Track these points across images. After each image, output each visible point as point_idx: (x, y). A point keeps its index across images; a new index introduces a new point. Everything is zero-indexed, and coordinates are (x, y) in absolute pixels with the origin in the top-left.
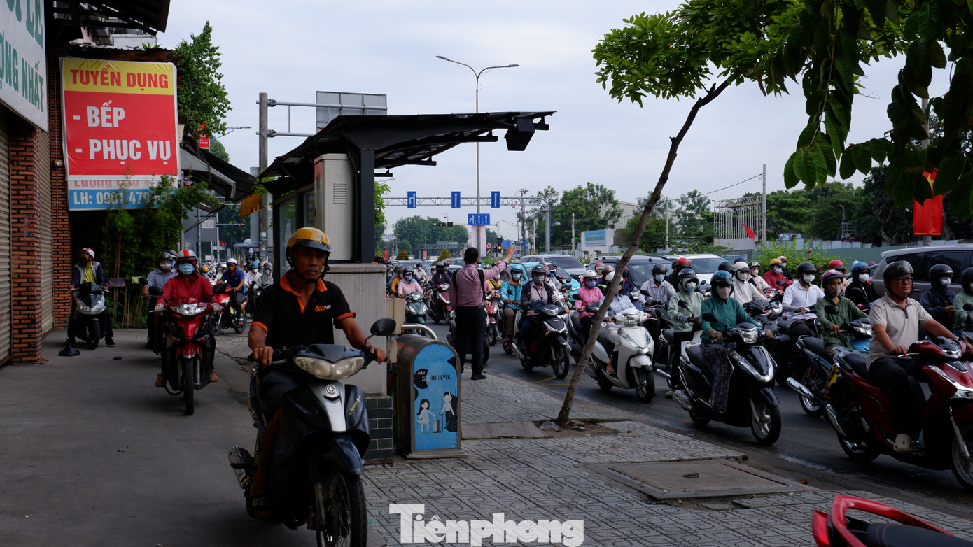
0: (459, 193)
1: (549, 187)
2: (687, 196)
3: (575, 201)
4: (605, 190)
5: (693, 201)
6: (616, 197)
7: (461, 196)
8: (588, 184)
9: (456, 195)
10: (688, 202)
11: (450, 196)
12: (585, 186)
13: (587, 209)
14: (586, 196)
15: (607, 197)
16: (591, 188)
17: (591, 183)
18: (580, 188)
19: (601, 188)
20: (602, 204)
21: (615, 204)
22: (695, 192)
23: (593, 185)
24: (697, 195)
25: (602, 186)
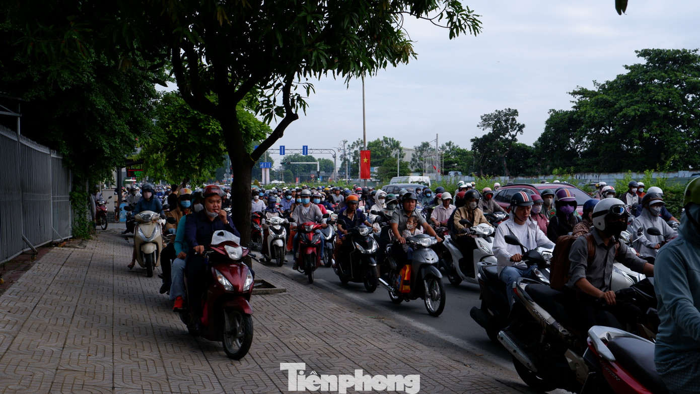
0: (284, 147)
1: (359, 139)
2: (445, 145)
3: (375, 148)
4: (395, 141)
5: (450, 148)
6: (401, 145)
7: (286, 148)
8: (384, 137)
9: (282, 148)
10: (446, 148)
11: (279, 148)
12: (381, 139)
13: (382, 153)
14: (383, 145)
15: (396, 145)
16: (385, 140)
17: (386, 136)
18: (378, 140)
19: (392, 140)
20: (392, 150)
21: (400, 149)
22: (450, 142)
23: (387, 138)
24: (451, 144)
25: (393, 139)
